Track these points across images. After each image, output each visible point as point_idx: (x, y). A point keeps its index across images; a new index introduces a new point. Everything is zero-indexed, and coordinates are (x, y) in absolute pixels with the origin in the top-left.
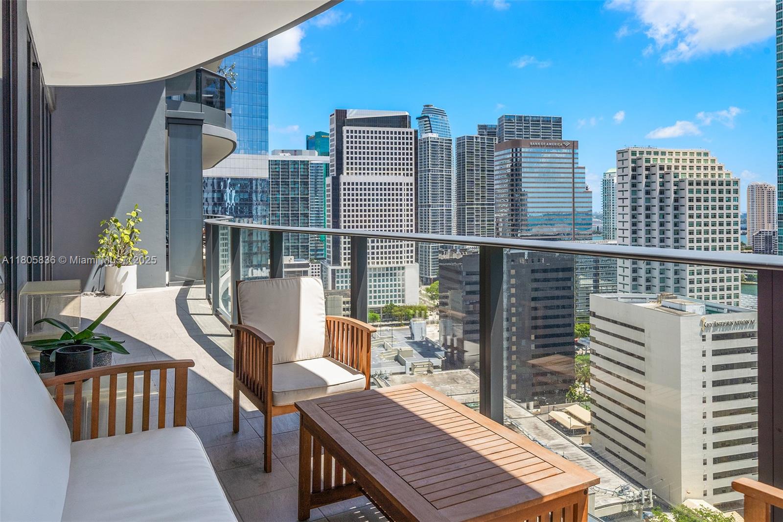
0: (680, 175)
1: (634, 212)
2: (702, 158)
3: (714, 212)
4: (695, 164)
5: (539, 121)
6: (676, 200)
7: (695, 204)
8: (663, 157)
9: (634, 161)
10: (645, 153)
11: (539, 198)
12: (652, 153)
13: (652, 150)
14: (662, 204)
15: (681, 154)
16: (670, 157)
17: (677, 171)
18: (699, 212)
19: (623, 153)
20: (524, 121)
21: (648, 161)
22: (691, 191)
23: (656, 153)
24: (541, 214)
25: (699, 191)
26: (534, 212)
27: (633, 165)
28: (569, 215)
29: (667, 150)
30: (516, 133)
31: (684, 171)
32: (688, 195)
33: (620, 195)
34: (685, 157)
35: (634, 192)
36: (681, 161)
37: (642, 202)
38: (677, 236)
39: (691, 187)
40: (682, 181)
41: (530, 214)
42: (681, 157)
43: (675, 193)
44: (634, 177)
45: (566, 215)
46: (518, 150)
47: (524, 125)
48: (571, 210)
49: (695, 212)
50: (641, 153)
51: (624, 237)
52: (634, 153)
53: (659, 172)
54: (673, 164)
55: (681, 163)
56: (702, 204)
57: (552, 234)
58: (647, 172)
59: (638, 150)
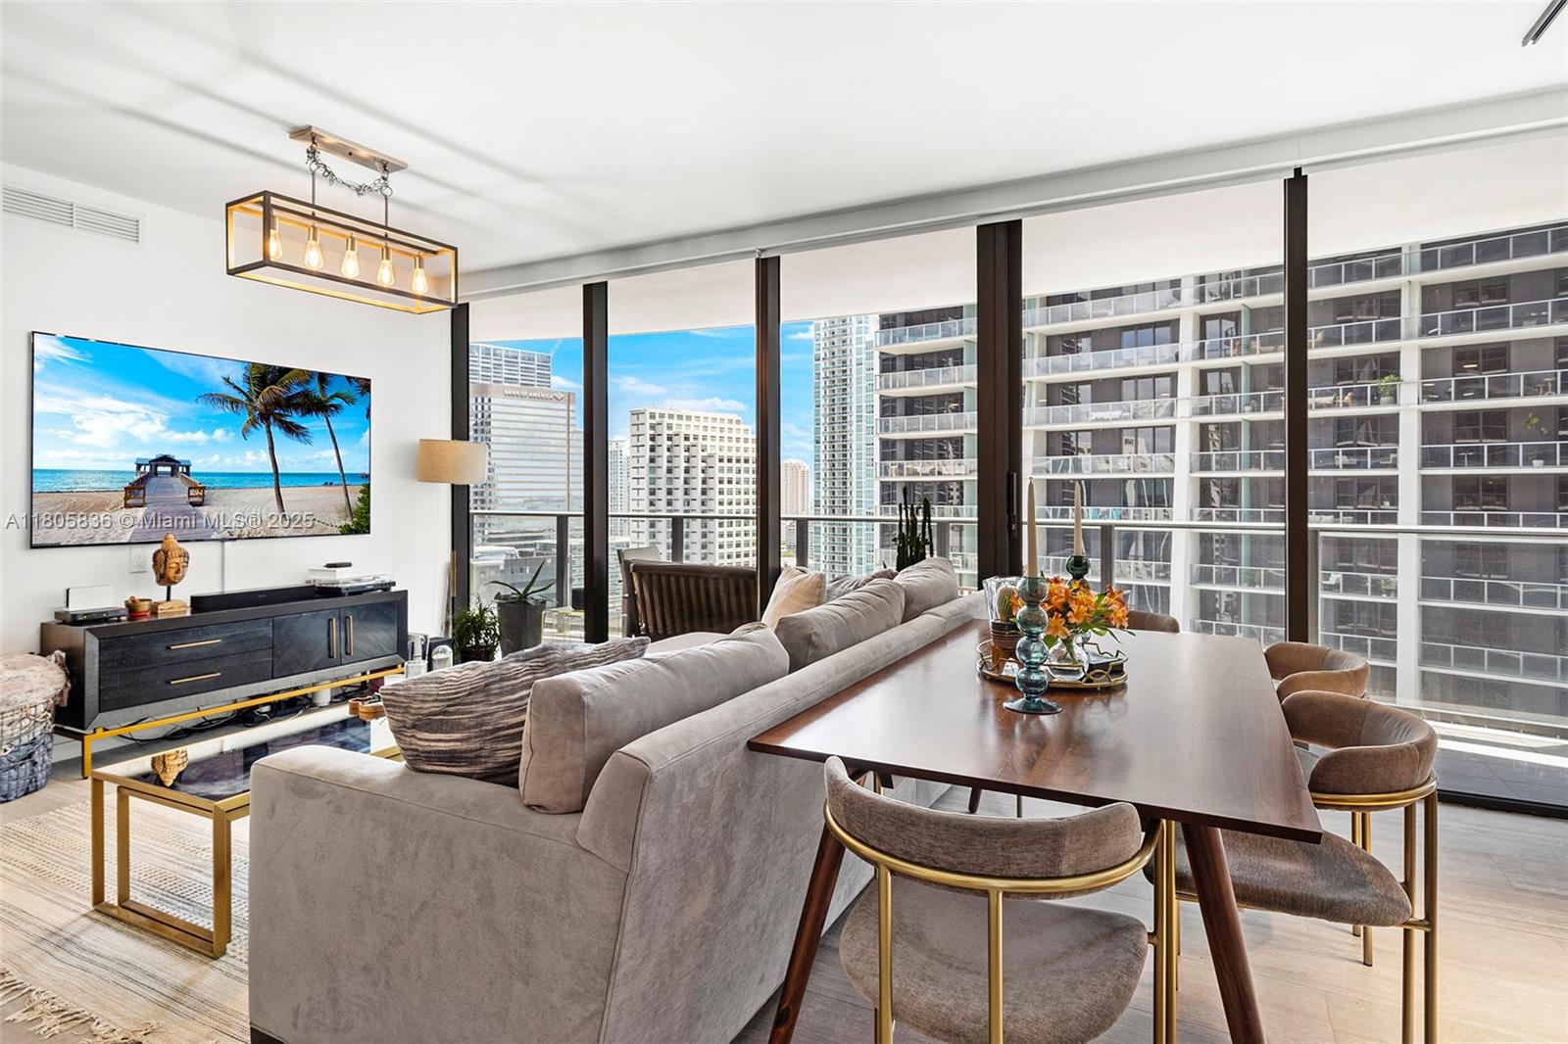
0: (708, 447)
1: (652, 497)
2: (734, 426)
3: (747, 497)
4: (726, 434)
5: (516, 358)
6: (704, 482)
7: (725, 486)
8: (688, 423)
9: (652, 427)
10: (667, 415)
11: (517, 475)
12: (675, 417)
13: (676, 414)
14: (687, 486)
15: (710, 420)
16: (697, 424)
17: (704, 443)
18: (730, 497)
19: (637, 414)
20: (494, 355)
21: (670, 427)
22: (721, 470)
23: (680, 417)
24: (521, 500)
25: (730, 470)
26: (509, 497)
27: (652, 432)
28: (563, 501)
29: (693, 414)
30: (481, 373)
31: (713, 443)
32: (718, 475)
33: (634, 473)
34: (714, 425)
35: (652, 470)
36: (709, 429)
37: (662, 484)
38: (704, 530)
39: (721, 464)
40: (711, 456)
41: (504, 500)
42: (710, 424)
43: (703, 472)
44: (652, 449)
45: (559, 501)
46: (486, 400)
47: (494, 362)
48: (565, 493)
49: (726, 497)
50: (662, 416)
51: (639, 532)
52: (652, 416)
53: (684, 443)
54: (701, 433)
55: (709, 433)
56: (734, 486)
57: (536, 530)
58: (670, 443)
59: (657, 412)
